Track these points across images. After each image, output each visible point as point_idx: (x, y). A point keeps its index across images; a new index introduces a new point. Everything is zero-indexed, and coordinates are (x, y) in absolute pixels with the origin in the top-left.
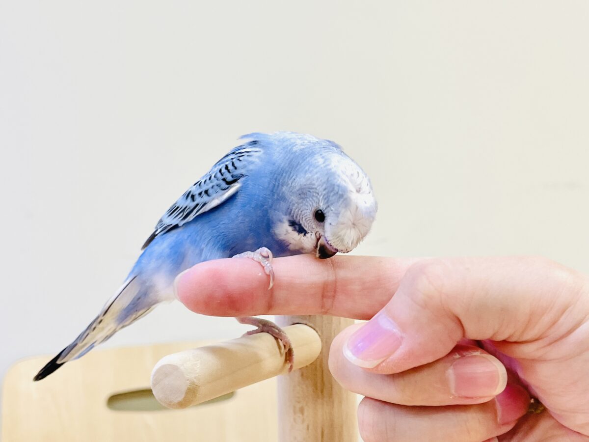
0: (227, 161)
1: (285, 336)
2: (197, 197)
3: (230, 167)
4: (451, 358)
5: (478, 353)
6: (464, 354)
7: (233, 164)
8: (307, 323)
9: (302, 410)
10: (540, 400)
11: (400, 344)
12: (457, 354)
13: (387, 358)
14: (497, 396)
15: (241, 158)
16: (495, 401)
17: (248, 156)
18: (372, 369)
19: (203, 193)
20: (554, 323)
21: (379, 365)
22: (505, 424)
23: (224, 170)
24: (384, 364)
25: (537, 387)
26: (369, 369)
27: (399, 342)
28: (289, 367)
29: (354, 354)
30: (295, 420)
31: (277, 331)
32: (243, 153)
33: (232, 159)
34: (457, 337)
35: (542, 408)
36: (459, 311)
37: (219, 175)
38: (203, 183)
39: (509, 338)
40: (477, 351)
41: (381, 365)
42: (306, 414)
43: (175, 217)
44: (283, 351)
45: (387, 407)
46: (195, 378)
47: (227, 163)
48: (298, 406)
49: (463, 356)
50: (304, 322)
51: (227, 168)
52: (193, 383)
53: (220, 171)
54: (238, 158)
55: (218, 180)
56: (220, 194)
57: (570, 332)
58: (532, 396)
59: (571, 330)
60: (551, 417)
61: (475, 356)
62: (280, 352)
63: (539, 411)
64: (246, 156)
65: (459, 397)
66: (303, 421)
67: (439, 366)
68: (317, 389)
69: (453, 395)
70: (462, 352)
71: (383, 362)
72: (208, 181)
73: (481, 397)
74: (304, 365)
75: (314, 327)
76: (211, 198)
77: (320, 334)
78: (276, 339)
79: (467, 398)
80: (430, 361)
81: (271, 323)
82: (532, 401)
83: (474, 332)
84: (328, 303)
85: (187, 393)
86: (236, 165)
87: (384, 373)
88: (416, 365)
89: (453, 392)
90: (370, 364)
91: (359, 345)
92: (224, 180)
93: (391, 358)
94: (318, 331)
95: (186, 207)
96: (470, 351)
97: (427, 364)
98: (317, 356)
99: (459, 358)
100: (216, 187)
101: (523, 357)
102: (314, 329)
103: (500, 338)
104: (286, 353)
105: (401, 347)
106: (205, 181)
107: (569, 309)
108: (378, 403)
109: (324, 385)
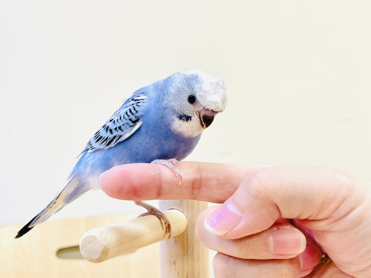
0: (130, 106)
1: (166, 217)
2: (114, 131)
3: (133, 111)
4: (271, 230)
5: (288, 227)
6: (280, 227)
7: (134, 109)
8: (179, 209)
9: (175, 263)
10: (328, 255)
11: (240, 221)
12: (275, 227)
13: (232, 230)
14: (301, 254)
15: (139, 104)
16: (299, 256)
17: (143, 102)
18: (222, 236)
19: (118, 129)
20: (337, 208)
21: (227, 233)
22: (305, 270)
23: (129, 113)
24: (230, 233)
25: (327, 248)
26: (221, 236)
27: (240, 219)
28: (169, 236)
29: (211, 227)
30: (170, 269)
31: (160, 214)
32: (139, 100)
33: (133, 104)
34: (276, 217)
35: (329, 261)
36: (277, 201)
37: (126, 116)
38: (116, 121)
39: (309, 217)
40: (288, 226)
41: (228, 234)
42: (177, 265)
43: (101, 144)
44: (165, 226)
45: (231, 259)
46: (107, 244)
47: (130, 107)
48: (173, 260)
49: (279, 229)
50: (177, 208)
51: (130, 111)
52: (106, 247)
53: (127, 113)
54: (137, 104)
55: (126, 120)
56: (129, 129)
57: (347, 214)
58: (323, 253)
59: (347, 213)
60: (335, 266)
61: (287, 229)
62: (162, 227)
63: (328, 262)
64: (141, 102)
65: (276, 254)
66: (175, 269)
67: (264, 235)
68: (184, 250)
69: (272, 253)
70: (278, 226)
71: (229, 232)
72: (119, 120)
73: (290, 255)
74: (177, 235)
75: (183, 212)
76: (124, 132)
77: (186, 215)
78: (160, 218)
79: (281, 255)
80: (259, 231)
81: (156, 209)
82: (324, 256)
83: (287, 214)
84: (196, 192)
85: (102, 254)
86: (136, 109)
87: (229, 239)
88: (250, 234)
89: (272, 251)
90: (220, 233)
91: (214, 221)
92: (130, 120)
93: (234, 229)
95: (107, 138)
96: (283, 226)
97: (256, 234)
98: (185, 229)
99: (277, 230)
100: (126, 125)
101: (318, 229)
103: (303, 217)
104: (166, 227)
105: (240, 223)
106: (117, 120)
107: (346, 200)
108: (226, 257)
109: (188, 247)
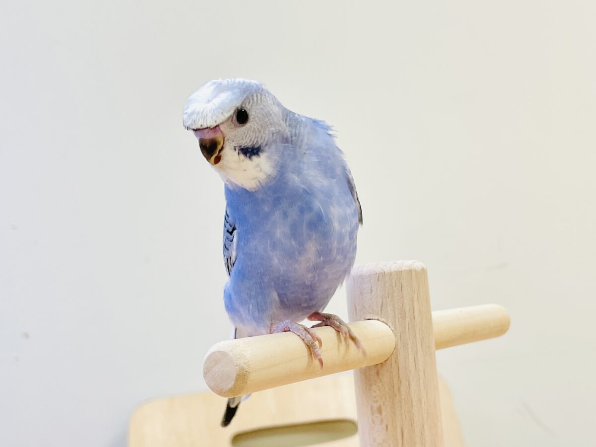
8: (380, 319)
9: (379, 410)
30: (373, 421)
42: (384, 414)
46: (244, 363)
48: (376, 406)
50: (376, 318)
52: (243, 369)
66: (382, 421)
68: (393, 387)
74: (379, 362)
75: (387, 322)
77: (393, 328)
85: (237, 380)
94: (391, 326)
98: (391, 351)
102: (387, 325)
109: (401, 382)
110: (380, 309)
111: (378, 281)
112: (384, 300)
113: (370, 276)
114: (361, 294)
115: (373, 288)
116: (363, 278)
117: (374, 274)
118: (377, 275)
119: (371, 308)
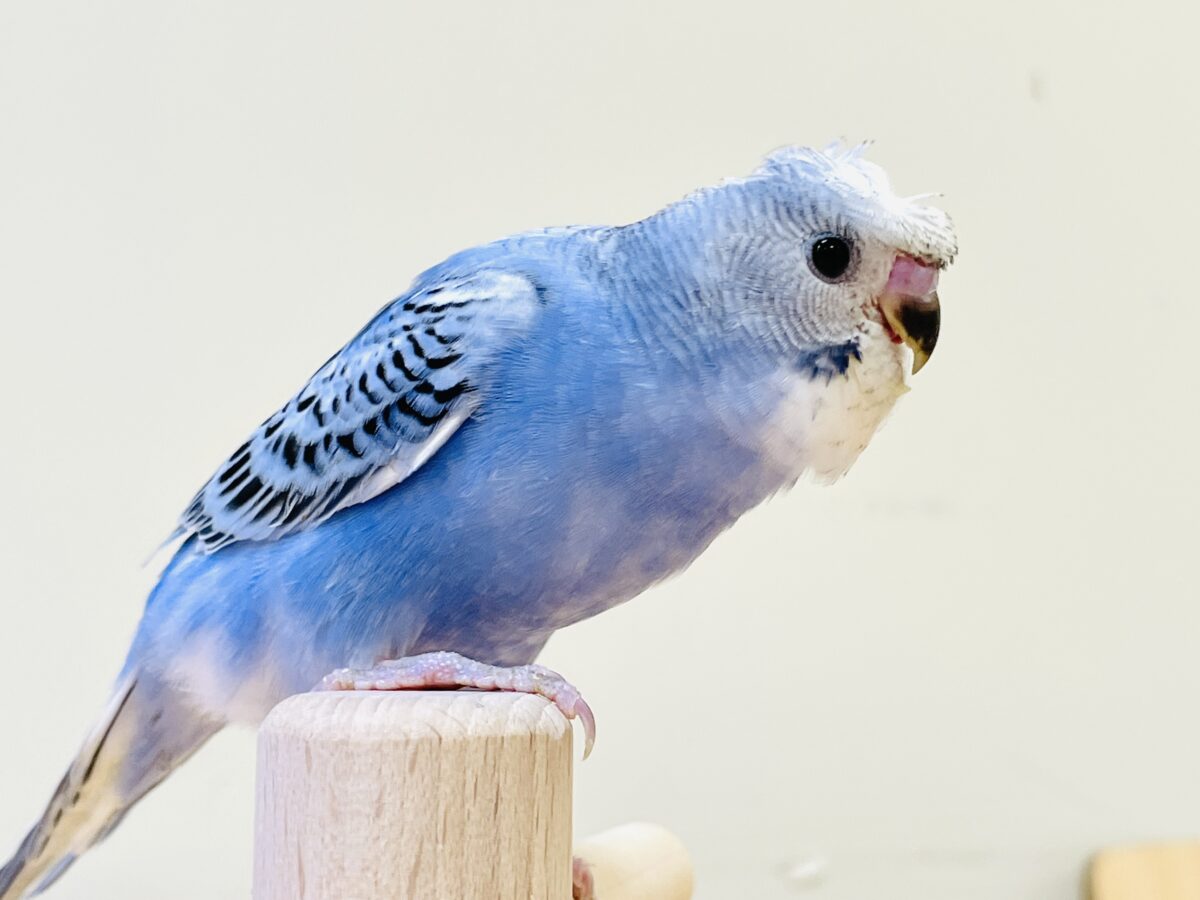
0: (393, 335)
3: (411, 360)
7: (417, 349)
19: (336, 443)
23: (391, 372)
32: (440, 308)
33: (408, 328)
37: (378, 385)
38: (327, 408)
43: (257, 516)
47: (395, 343)
53: (379, 371)
110: (404, 885)
111: (412, 769)
112: (428, 846)
113: (379, 747)
114: (336, 815)
115: (387, 799)
116: (349, 755)
117: (396, 744)
118: (411, 748)
119: (370, 875)
